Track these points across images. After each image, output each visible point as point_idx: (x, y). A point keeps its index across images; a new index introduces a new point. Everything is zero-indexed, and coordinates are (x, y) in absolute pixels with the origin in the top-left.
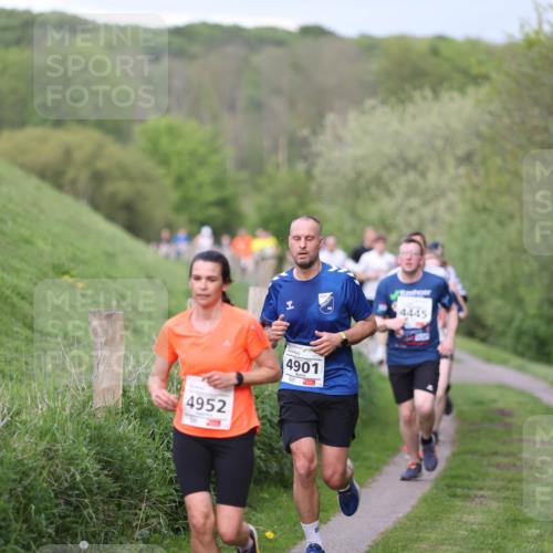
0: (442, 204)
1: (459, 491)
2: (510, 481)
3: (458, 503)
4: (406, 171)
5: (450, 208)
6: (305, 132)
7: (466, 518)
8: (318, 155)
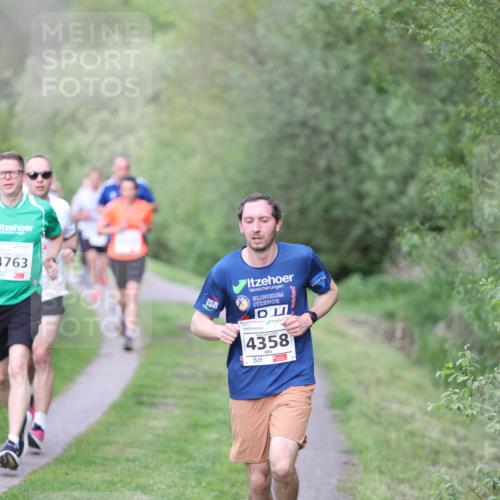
0: (131, 140)
1: (145, 399)
2: (191, 390)
3: (144, 410)
4: (98, 110)
5: (139, 143)
6: (7, 74)
7: (152, 423)
8: (19, 94)
